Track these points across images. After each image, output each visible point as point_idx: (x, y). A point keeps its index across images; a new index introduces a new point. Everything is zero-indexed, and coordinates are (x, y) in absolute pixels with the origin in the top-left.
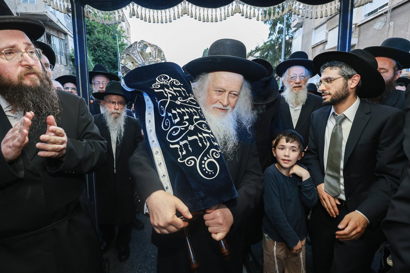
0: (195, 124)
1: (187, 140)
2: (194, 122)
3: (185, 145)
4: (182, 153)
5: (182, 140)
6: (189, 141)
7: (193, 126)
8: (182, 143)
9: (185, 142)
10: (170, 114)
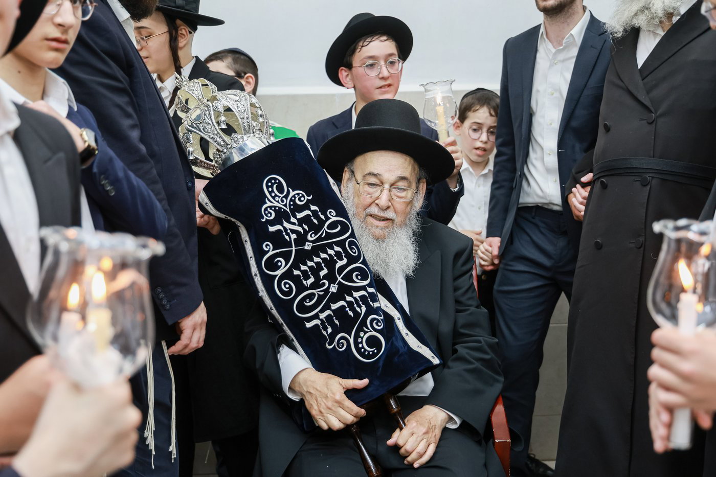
0: (339, 279)
1: (330, 309)
2: (338, 276)
3: (329, 318)
4: (327, 332)
5: (322, 311)
6: (333, 311)
7: (335, 285)
8: (323, 316)
9: (328, 312)
10: (296, 272)
